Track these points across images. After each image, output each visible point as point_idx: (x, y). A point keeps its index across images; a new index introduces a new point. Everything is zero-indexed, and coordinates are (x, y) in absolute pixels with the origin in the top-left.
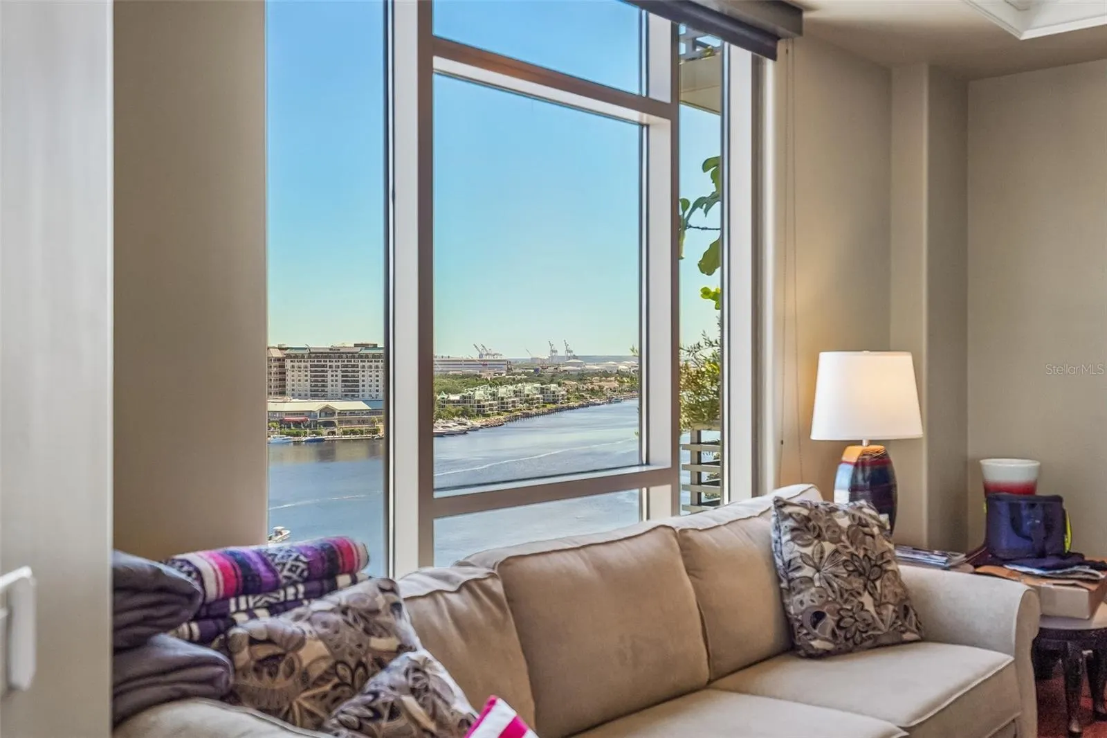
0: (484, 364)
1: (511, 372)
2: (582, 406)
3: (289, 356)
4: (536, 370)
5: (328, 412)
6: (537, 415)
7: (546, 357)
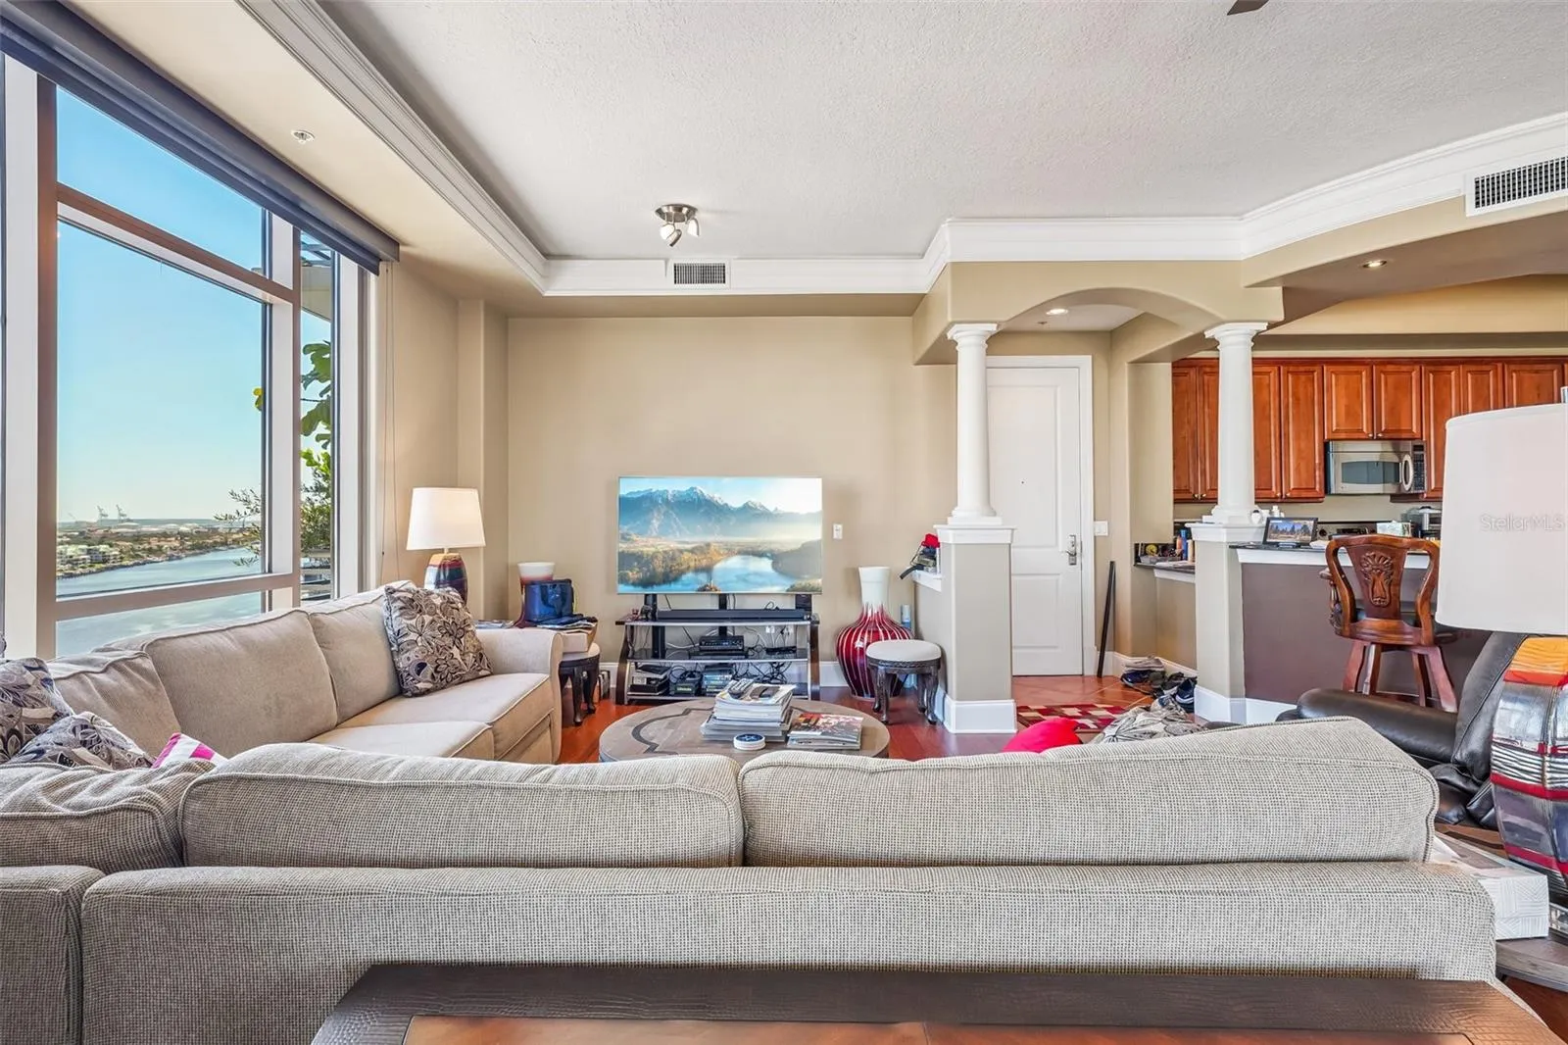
4: (82, 533)
6: (82, 574)
7: (94, 520)
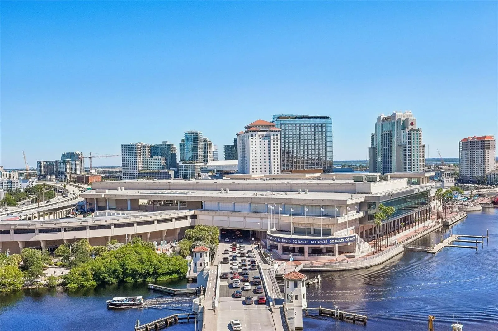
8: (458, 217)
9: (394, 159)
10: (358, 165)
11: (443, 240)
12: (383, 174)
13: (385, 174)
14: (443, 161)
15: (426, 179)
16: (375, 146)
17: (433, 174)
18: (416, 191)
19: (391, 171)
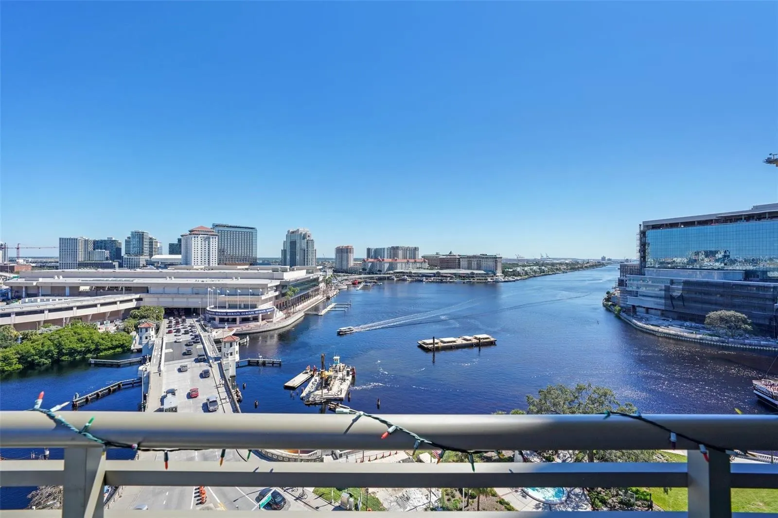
0: (519, 260)
1: (528, 263)
2: (553, 274)
3: (461, 258)
4: (537, 262)
5: (473, 273)
6: (538, 276)
7: (539, 258)
8: (335, 293)
9: (298, 257)
10: (274, 261)
11: (328, 306)
12: (291, 267)
13: (293, 267)
14: (326, 259)
15: (317, 270)
16: (285, 249)
17: (321, 267)
18: (311, 278)
19: (296, 265)
